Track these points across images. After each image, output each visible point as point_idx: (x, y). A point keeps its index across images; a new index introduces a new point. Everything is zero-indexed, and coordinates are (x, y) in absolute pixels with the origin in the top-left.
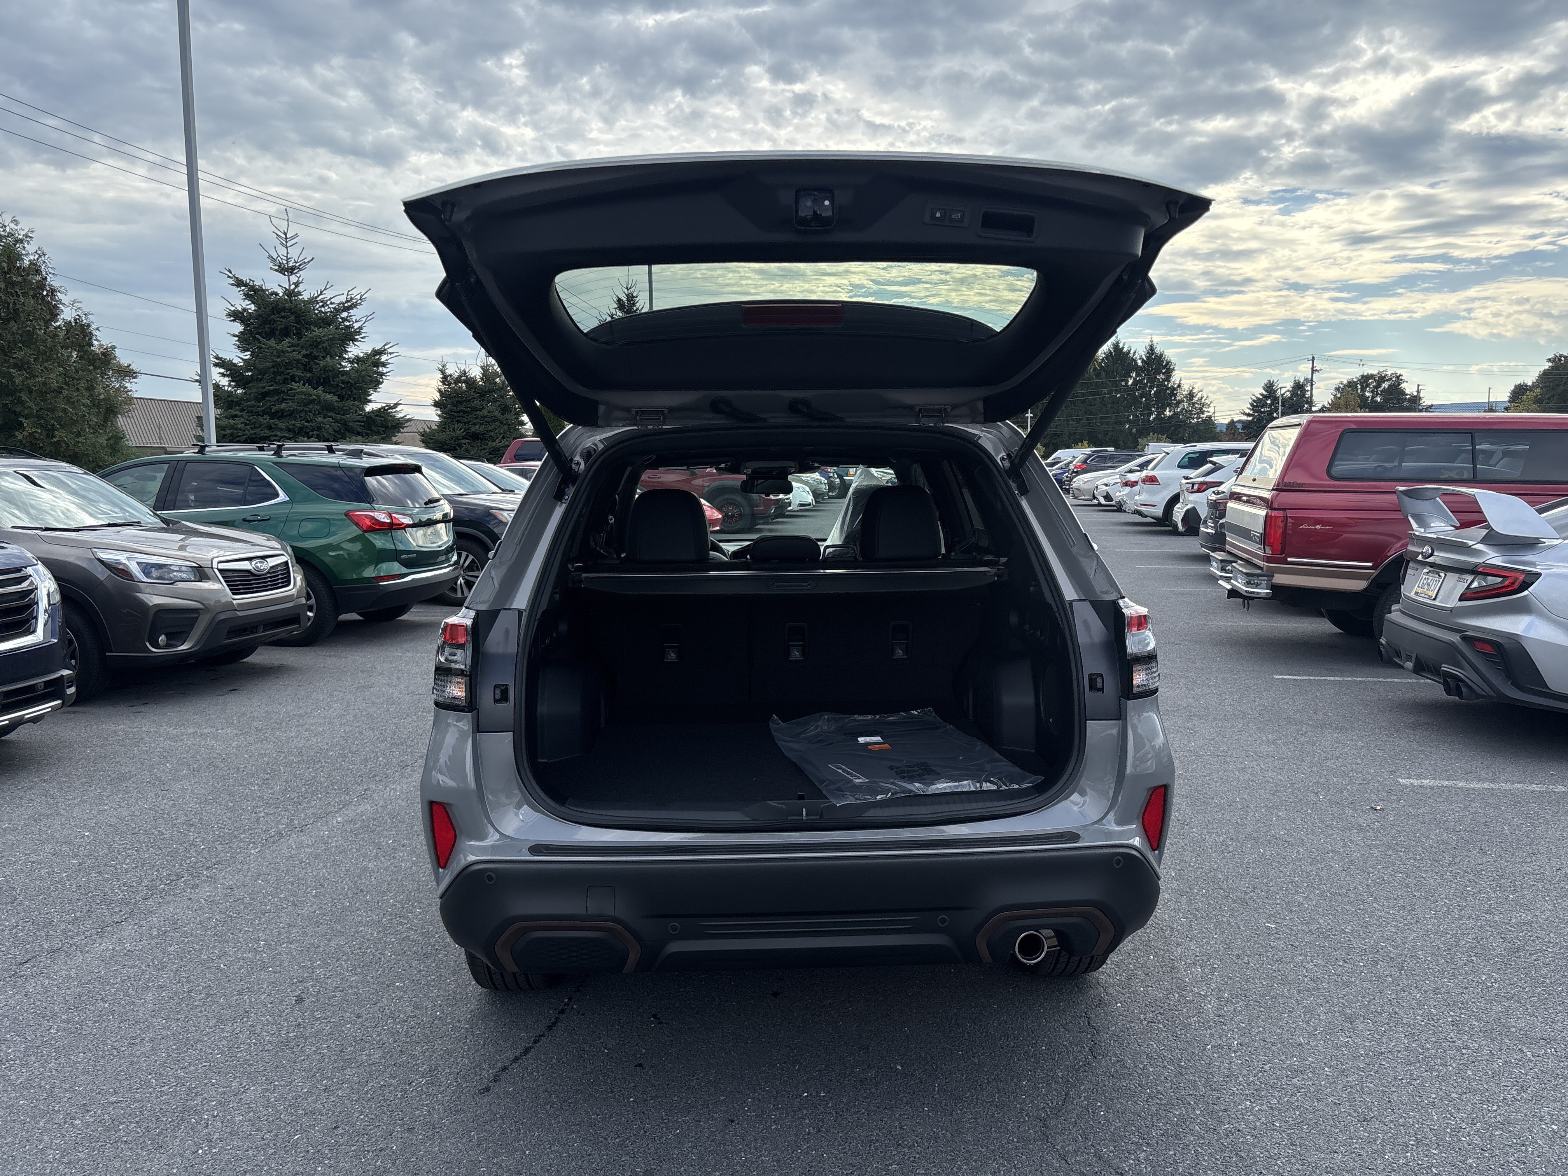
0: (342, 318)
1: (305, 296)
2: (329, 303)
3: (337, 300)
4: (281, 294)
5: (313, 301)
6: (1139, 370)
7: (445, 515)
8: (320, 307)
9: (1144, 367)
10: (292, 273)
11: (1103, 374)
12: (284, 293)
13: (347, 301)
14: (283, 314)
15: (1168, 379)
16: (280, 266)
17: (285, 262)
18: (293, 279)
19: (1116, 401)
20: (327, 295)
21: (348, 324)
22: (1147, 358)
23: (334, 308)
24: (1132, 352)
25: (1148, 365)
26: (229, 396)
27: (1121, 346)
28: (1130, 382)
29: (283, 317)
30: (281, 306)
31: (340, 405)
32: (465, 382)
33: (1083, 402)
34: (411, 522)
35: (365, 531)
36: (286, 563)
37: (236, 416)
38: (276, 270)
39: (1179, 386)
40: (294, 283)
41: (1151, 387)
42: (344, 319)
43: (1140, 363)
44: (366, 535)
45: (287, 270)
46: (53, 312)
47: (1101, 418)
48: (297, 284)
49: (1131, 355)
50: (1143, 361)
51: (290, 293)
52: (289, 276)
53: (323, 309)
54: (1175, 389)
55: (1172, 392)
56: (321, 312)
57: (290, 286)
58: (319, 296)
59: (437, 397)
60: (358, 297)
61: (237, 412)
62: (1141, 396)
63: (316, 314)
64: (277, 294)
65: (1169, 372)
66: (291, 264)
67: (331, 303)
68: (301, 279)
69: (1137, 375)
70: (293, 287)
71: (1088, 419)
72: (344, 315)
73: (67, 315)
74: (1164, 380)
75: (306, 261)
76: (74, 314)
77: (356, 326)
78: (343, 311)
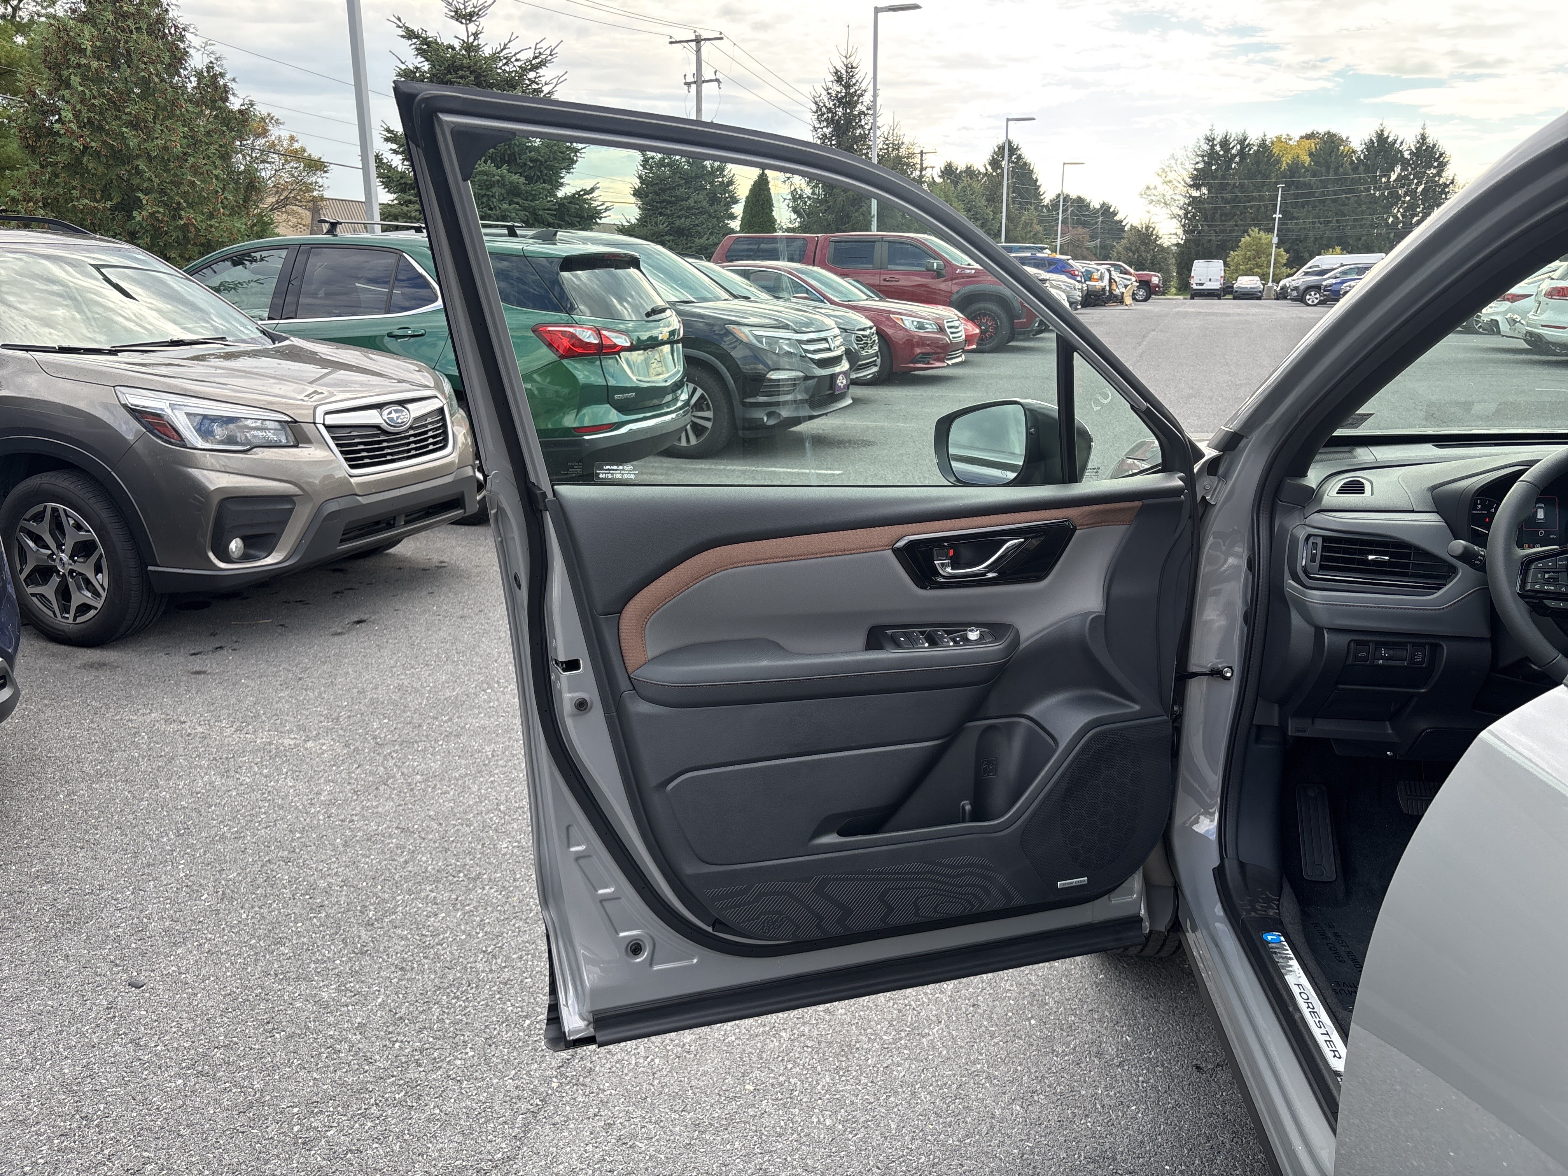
0: (529, 80)
1: (487, 51)
2: (513, 59)
3: (523, 56)
4: (458, 48)
5: (495, 57)
6: (1405, 164)
7: (672, 333)
8: (504, 65)
9: (1411, 159)
10: (470, 21)
11: (1362, 168)
12: (462, 47)
13: (535, 58)
14: (460, 73)
15: (1439, 174)
16: (456, 12)
17: (462, 7)
18: (472, 28)
19: (1373, 200)
20: (512, 49)
21: (537, 87)
22: (1417, 149)
23: (520, 67)
24: (1398, 142)
25: (1417, 157)
26: (401, 178)
27: (1386, 134)
28: (1394, 177)
29: (461, 77)
30: (458, 63)
31: (528, 188)
32: (669, 165)
33: (1334, 201)
34: (628, 344)
35: (562, 357)
36: (441, 410)
37: (410, 202)
38: (452, 17)
39: (1452, 183)
40: (473, 34)
41: (1417, 185)
42: (533, 82)
43: (1407, 155)
44: (564, 362)
45: (464, 17)
46: (178, 58)
47: (1355, 220)
48: (476, 35)
49: (1397, 146)
50: (1412, 153)
51: (469, 48)
52: (466, 24)
53: (507, 68)
54: (1447, 186)
55: (1443, 190)
56: (504, 71)
57: (468, 37)
58: (502, 50)
59: (637, 183)
60: (548, 52)
61: (411, 197)
62: (1406, 194)
63: (499, 74)
64: (453, 49)
65: (1442, 166)
66: (468, 10)
67: (517, 60)
68: (480, 28)
69: (1402, 170)
70: (471, 39)
71: (1337, 221)
72: (532, 75)
73: (197, 61)
74: (1434, 175)
75: (486, 4)
76: (206, 61)
77: (546, 89)
78: (531, 70)
